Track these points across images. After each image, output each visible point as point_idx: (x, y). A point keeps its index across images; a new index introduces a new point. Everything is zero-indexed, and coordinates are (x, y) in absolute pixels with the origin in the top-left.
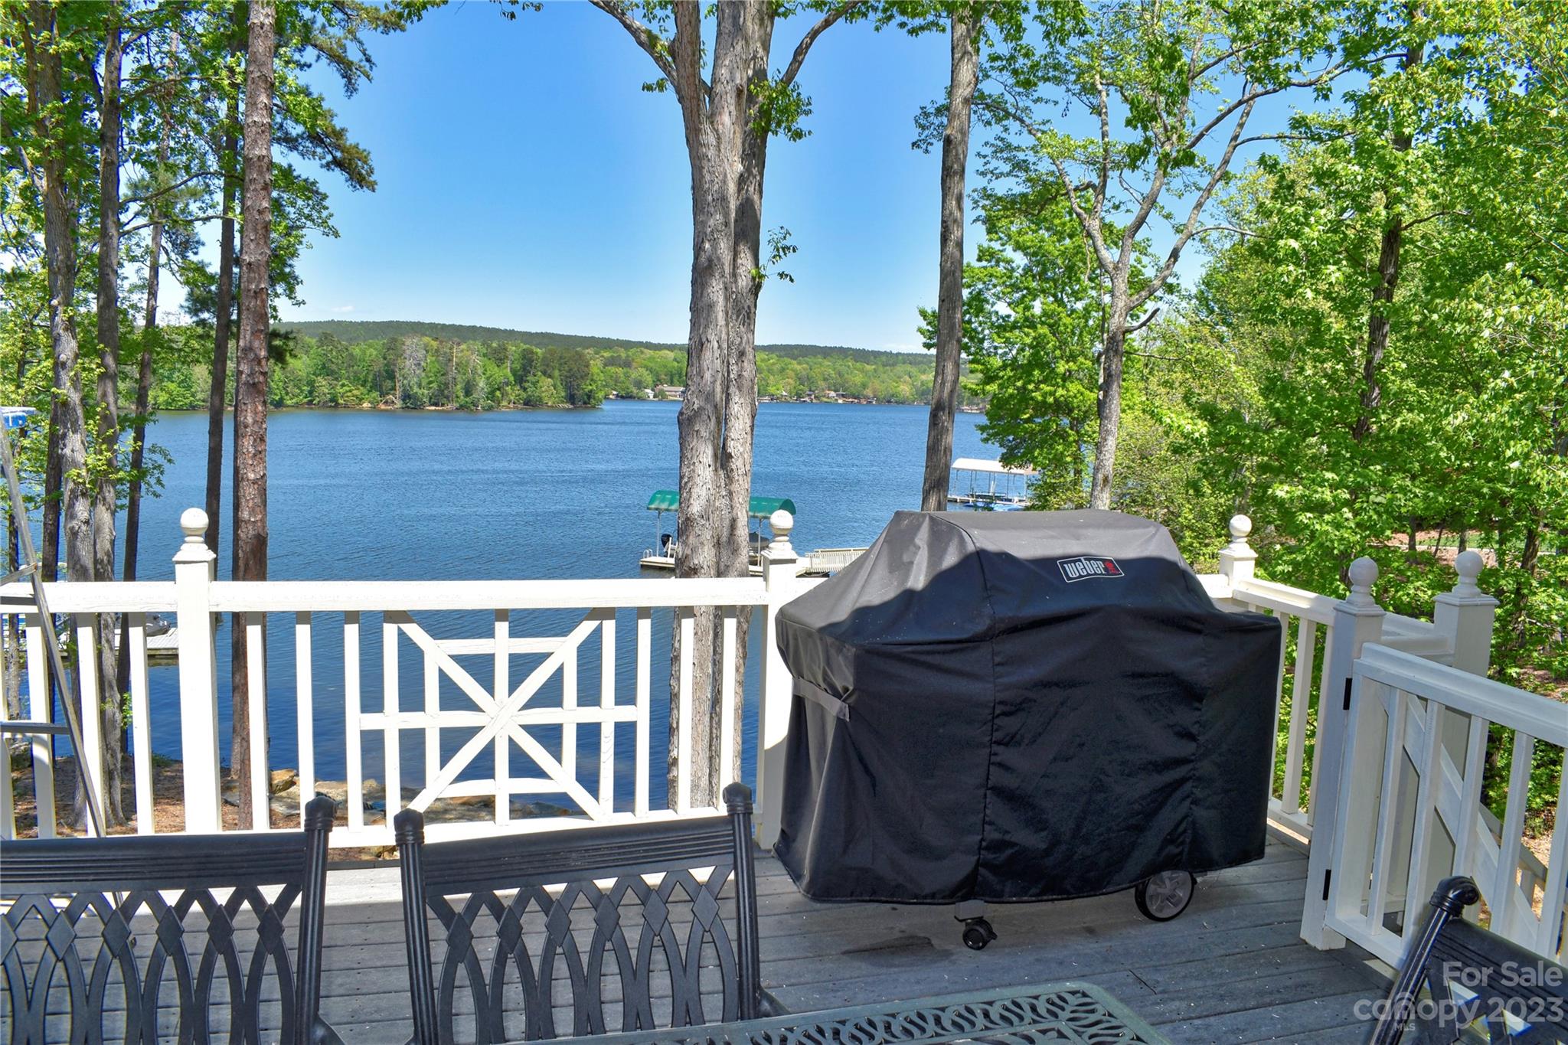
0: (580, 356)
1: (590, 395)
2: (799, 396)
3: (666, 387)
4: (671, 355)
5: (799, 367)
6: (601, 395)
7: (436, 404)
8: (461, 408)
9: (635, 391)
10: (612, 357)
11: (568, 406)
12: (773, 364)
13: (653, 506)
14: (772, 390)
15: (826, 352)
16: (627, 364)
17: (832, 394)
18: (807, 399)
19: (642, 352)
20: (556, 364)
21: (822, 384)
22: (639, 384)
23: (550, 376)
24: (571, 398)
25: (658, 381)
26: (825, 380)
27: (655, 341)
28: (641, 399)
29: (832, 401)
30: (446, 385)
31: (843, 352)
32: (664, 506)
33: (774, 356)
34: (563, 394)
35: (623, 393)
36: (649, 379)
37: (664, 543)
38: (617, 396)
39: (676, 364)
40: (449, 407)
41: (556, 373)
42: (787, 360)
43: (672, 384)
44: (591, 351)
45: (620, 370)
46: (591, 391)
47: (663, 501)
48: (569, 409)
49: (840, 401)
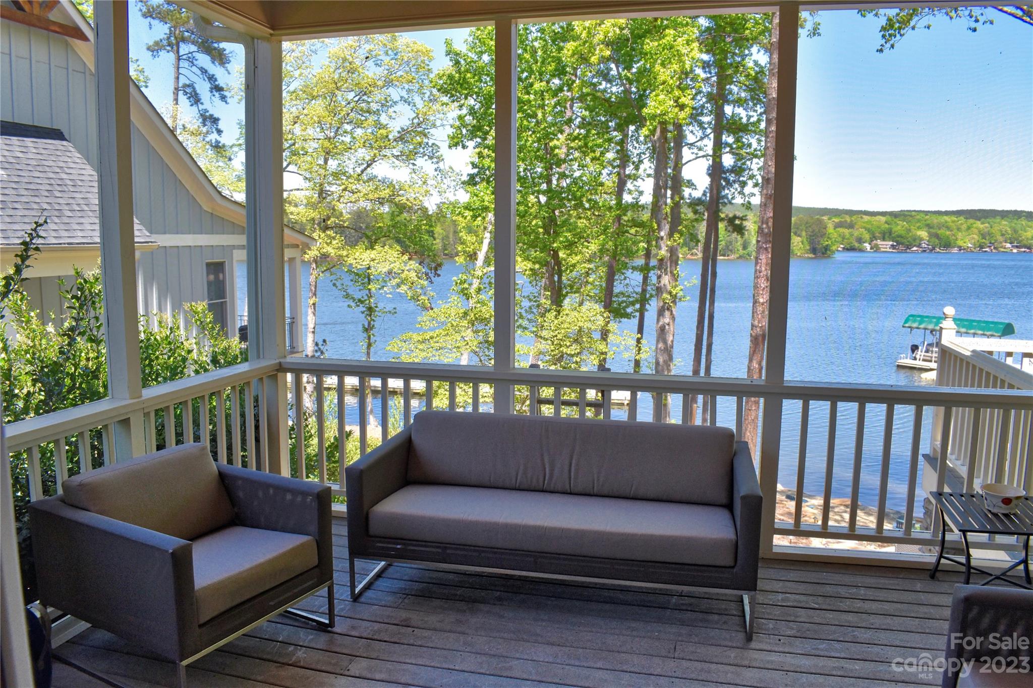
0: (820, 222)
1: (827, 248)
2: (981, 247)
3: (879, 242)
4: (883, 219)
5: (982, 226)
6: (834, 248)
7: (724, 255)
8: (740, 257)
9: (857, 245)
10: (841, 222)
11: (811, 255)
12: (962, 224)
13: (907, 325)
14: (960, 243)
15: (1004, 214)
16: (851, 226)
17: (1008, 245)
18: (987, 249)
19: (862, 218)
20: (803, 227)
21: (1000, 238)
22: (860, 240)
23: (799, 236)
24: (814, 250)
25: (873, 238)
26: (1003, 235)
27: (871, 210)
28: (861, 250)
29: (1008, 250)
30: (731, 242)
31: (1017, 214)
32: (915, 325)
33: (962, 218)
34: (808, 247)
35: (848, 246)
36: (867, 236)
37: (913, 351)
38: (844, 248)
39: (887, 226)
40: (732, 257)
41: (804, 234)
42: (971, 221)
43: (884, 239)
44: (825, 218)
45: (846, 231)
46: (827, 245)
47: (914, 321)
48: (812, 258)
49: (1015, 251)
